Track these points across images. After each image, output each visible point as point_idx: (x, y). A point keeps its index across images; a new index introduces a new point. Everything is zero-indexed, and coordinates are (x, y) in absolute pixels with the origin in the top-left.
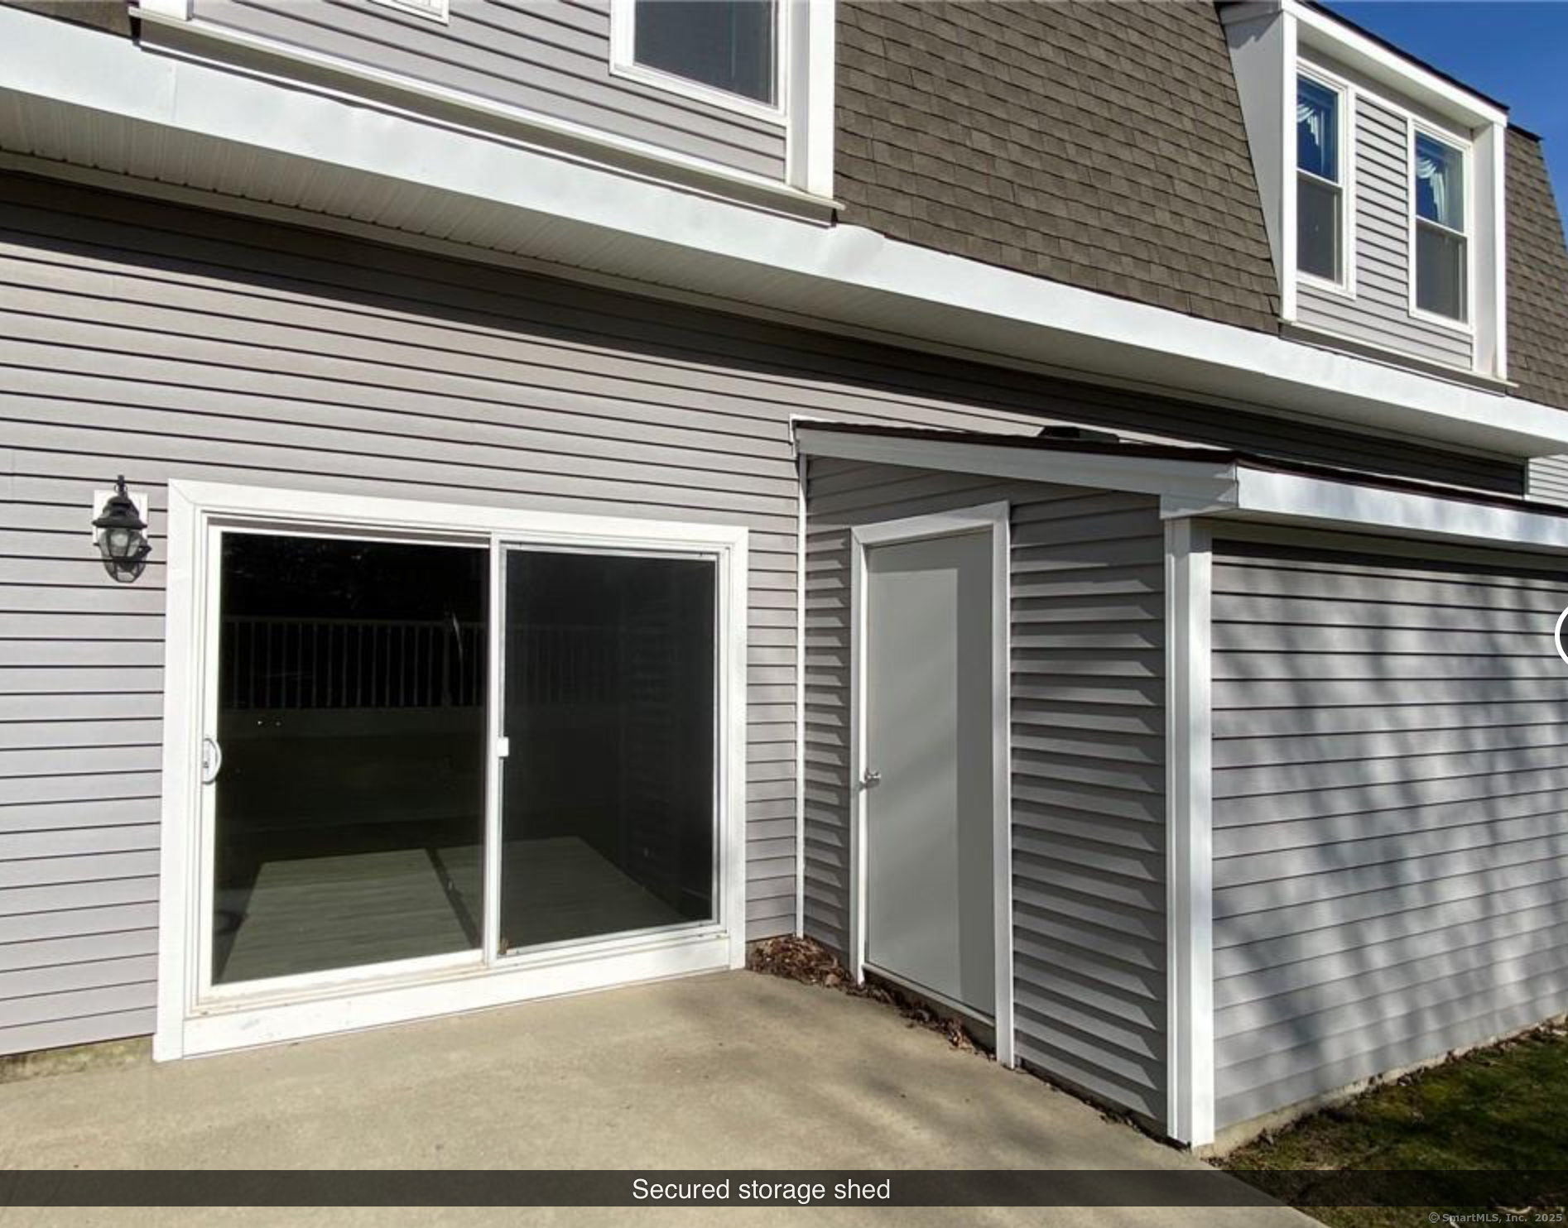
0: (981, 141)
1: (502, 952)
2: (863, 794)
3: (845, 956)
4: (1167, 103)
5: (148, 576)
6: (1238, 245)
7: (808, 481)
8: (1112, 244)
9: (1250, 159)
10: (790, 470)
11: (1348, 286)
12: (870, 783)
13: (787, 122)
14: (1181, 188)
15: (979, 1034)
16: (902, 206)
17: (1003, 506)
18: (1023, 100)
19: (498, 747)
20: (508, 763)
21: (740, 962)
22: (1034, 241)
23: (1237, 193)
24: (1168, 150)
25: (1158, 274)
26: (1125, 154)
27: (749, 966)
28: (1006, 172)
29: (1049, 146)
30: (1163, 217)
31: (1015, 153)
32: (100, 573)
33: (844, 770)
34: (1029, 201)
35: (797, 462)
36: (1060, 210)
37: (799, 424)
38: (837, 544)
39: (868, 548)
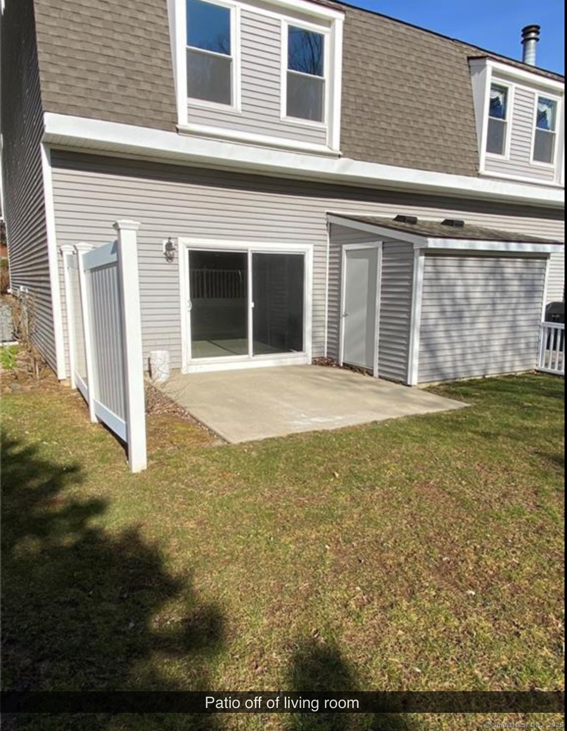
0: (383, 125)
1: (253, 356)
2: (344, 318)
3: (338, 360)
4: (446, 100)
5: (175, 261)
6: (466, 147)
7: (330, 230)
8: (423, 153)
9: (474, 115)
10: (325, 227)
11: (507, 156)
12: (346, 315)
13: (327, 127)
14: (448, 131)
15: (370, 372)
16: (359, 150)
17: (381, 243)
18: (397, 108)
19: (251, 305)
20: (254, 309)
21: (310, 363)
22: (398, 155)
23: (468, 129)
24: (444, 117)
25: (438, 161)
26: (429, 121)
27: (312, 364)
28: (390, 134)
29: (405, 123)
30: (441, 142)
31: (393, 127)
32: (164, 261)
33: (339, 312)
34: (397, 143)
35: (327, 224)
36: (406, 144)
37: (328, 213)
38: (338, 249)
39: (347, 251)
